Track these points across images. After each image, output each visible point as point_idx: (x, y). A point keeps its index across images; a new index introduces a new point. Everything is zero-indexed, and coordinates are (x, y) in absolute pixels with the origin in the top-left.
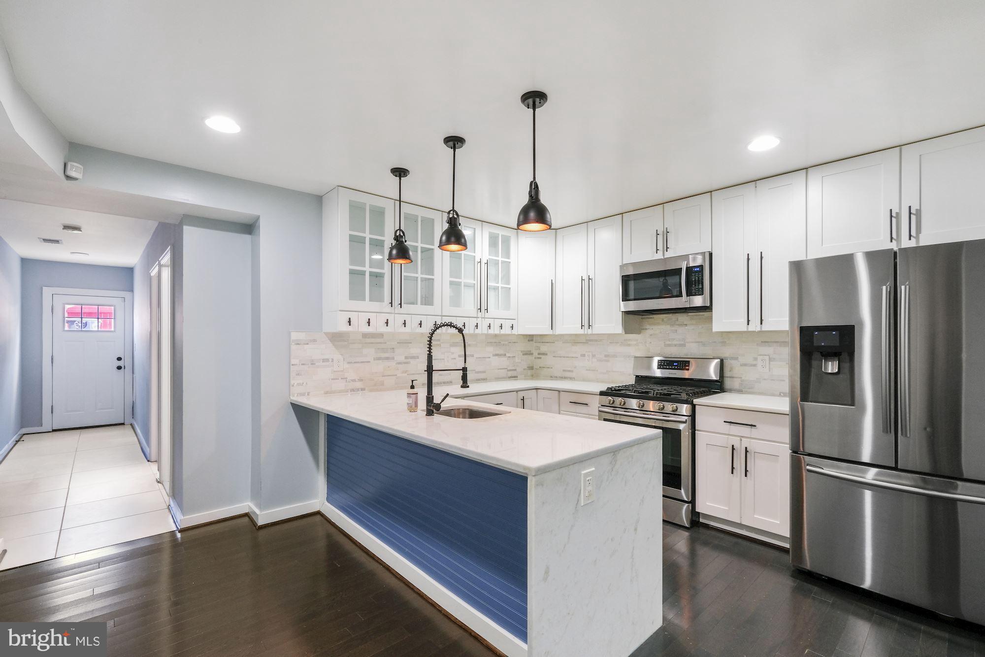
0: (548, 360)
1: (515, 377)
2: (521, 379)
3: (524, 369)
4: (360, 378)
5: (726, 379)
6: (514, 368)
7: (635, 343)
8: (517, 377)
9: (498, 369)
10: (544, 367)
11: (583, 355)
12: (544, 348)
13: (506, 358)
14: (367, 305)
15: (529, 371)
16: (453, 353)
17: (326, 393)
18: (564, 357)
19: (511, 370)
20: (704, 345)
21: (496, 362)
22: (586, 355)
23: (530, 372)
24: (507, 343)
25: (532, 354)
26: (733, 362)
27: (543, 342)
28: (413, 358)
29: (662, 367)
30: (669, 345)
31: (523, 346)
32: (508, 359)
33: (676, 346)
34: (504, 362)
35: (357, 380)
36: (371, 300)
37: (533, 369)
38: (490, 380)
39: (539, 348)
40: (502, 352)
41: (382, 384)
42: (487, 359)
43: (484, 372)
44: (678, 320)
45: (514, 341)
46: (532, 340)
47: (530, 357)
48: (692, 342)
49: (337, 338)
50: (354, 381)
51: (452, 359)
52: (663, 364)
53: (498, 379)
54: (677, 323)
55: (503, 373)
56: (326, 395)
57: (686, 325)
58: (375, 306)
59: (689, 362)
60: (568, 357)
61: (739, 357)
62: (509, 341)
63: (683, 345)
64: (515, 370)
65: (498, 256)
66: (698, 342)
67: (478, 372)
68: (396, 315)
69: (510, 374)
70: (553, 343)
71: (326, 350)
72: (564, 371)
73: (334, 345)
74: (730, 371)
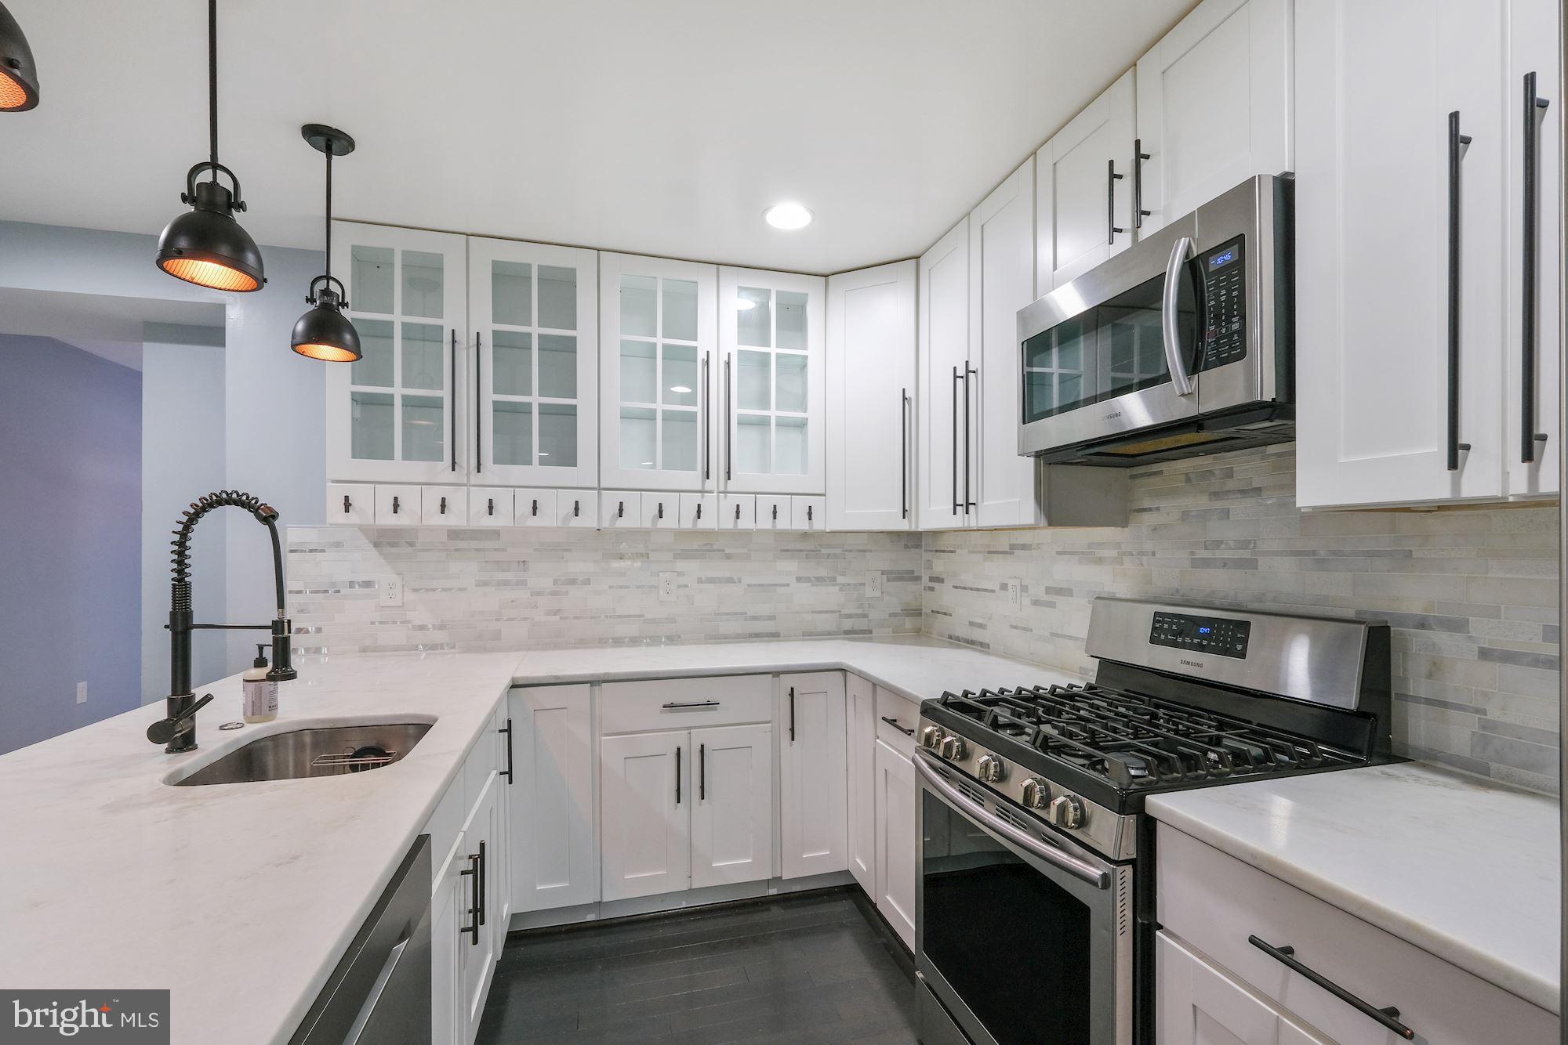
0: (946, 597)
1: (863, 632)
2: (883, 640)
3: (892, 615)
4: (442, 621)
5: (1411, 706)
6: (860, 611)
7: (1112, 553)
8: (870, 632)
9: (813, 612)
10: (939, 613)
11: (1004, 587)
12: (940, 566)
13: (837, 588)
14: (397, 468)
15: (906, 618)
16: (680, 574)
17: (364, 650)
18: (972, 589)
19: (849, 616)
20: (1321, 564)
21: (805, 596)
22: (1010, 586)
23: (909, 623)
24: (838, 551)
25: (918, 579)
26: (1440, 637)
27: (937, 551)
28: (572, 582)
29: (1163, 637)
30: (1206, 563)
31: (885, 559)
32: (841, 590)
33: (1225, 565)
34: (831, 596)
35: (430, 626)
36: (407, 456)
37: (920, 614)
38: (789, 638)
39: (929, 565)
40: (823, 572)
41: (497, 636)
42: (780, 590)
43: (772, 618)
44: (1231, 476)
45: (861, 548)
46: (918, 546)
47: (912, 587)
48: (1277, 553)
49: (385, 540)
50: (422, 628)
51: (679, 587)
52: (1166, 626)
53: (812, 635)
54: (1231, 484)
55: (826, 622)
56: (363, 654)
57: (1259, 489)
58: (418, 469)
59: (1247, 624)
60: (978, 590)
61: (1470, 618)
62: (846, 548)
63: (1249, 564)
64: (865, 616)
65: (767, 344)
66: (1298, 553)
67: (755, 618)
68: (471, 488)
69: (848, 624)
70: (952, 552)
71: (369, 563)
72: (972, 624)
73: (380, 554)
74: (1430, 676)
